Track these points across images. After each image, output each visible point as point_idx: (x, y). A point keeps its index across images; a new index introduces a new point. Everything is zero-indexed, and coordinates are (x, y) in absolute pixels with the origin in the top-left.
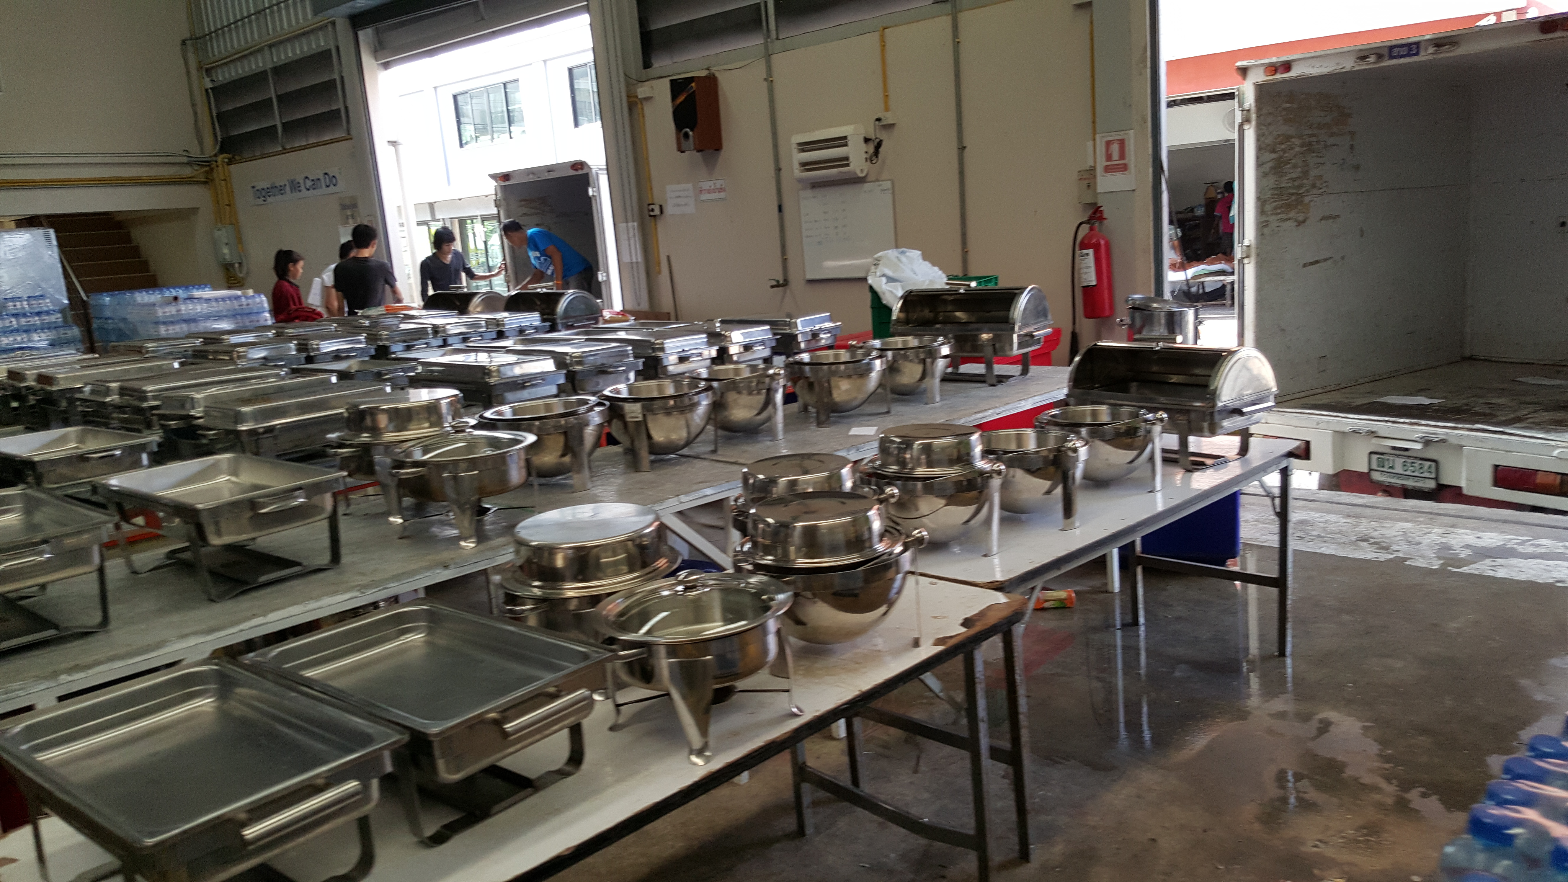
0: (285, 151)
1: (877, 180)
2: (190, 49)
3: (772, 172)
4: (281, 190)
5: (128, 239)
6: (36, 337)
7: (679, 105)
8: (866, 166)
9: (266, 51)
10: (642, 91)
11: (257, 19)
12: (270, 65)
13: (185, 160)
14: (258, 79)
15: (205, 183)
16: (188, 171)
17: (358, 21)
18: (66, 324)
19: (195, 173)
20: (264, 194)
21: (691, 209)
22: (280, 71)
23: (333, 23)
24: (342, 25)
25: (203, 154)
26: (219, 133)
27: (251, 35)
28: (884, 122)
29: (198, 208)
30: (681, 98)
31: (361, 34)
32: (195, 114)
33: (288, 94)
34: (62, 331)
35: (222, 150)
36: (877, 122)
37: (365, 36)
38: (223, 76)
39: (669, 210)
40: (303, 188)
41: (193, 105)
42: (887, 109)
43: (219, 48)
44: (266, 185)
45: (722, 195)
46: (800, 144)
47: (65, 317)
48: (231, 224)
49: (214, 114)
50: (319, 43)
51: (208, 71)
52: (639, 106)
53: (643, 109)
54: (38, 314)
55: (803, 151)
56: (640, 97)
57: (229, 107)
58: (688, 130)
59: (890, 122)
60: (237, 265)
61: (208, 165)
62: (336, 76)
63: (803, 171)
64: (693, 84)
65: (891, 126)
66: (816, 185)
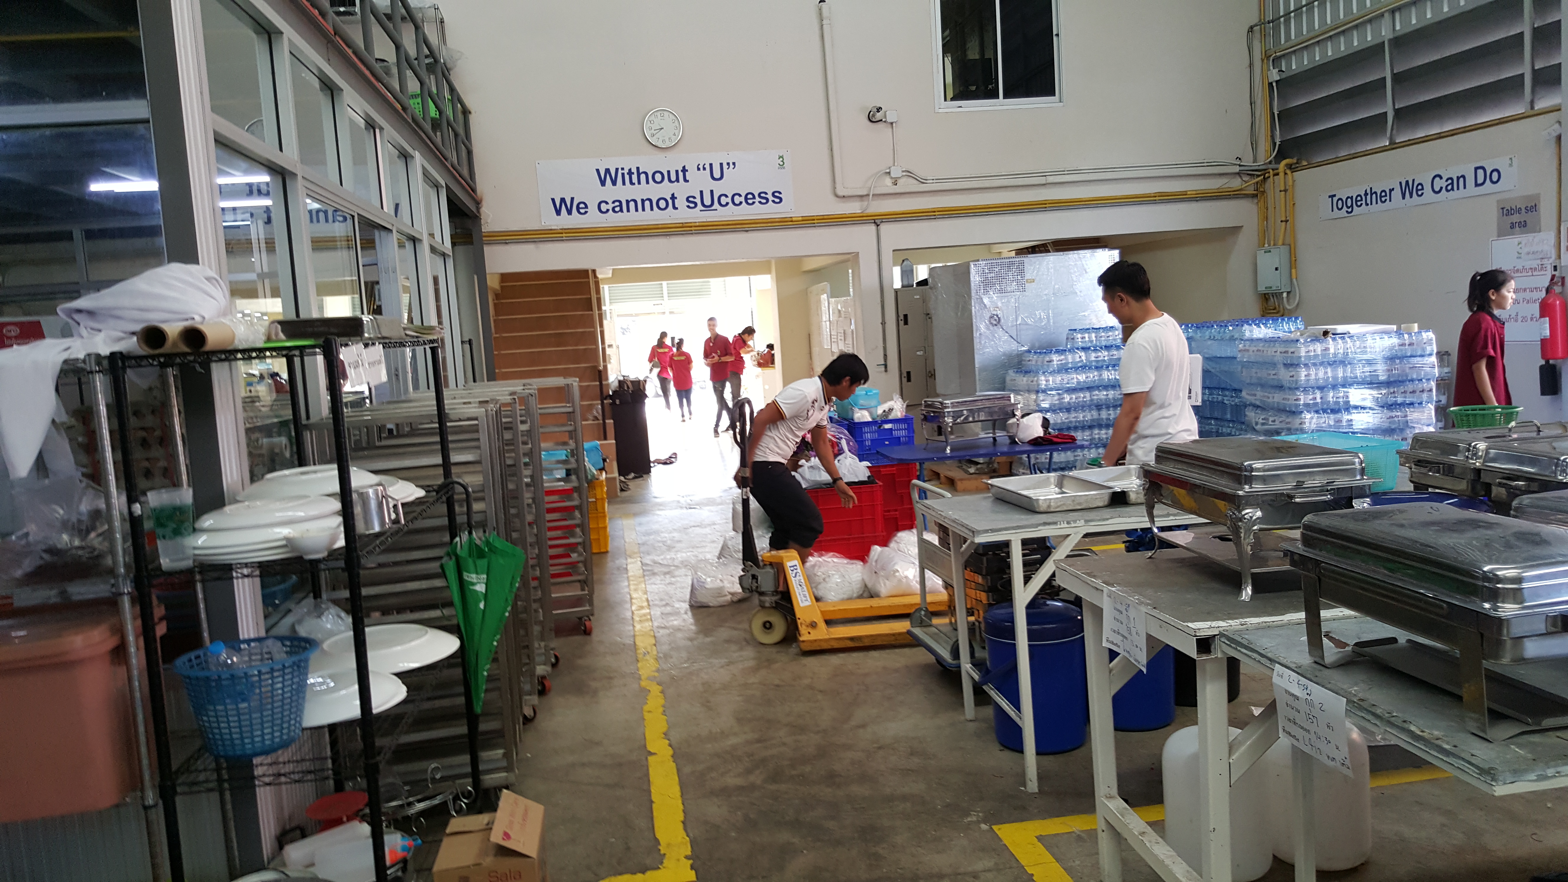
0: (1394, 146)
2: (1258, 36)
4: (1384, 196)
9: (1386, 15)
12: (1388, 36)
13: (1237, 169)
15: (1254, 196)
16: (1236, 183)
19: (1245, 185)
20: (1351, 203)
22: (1406, 40)
26: (1278, 137)
29: (1239, 227)
32: (1253, 114)
35: (1282, 155)
40: (1428, 191)
41: (1252, 104)
44: (1354, 191)
48: (1285, 244)
49: (1276, 113)
57: (1299, 101)
61: (1262, 175)
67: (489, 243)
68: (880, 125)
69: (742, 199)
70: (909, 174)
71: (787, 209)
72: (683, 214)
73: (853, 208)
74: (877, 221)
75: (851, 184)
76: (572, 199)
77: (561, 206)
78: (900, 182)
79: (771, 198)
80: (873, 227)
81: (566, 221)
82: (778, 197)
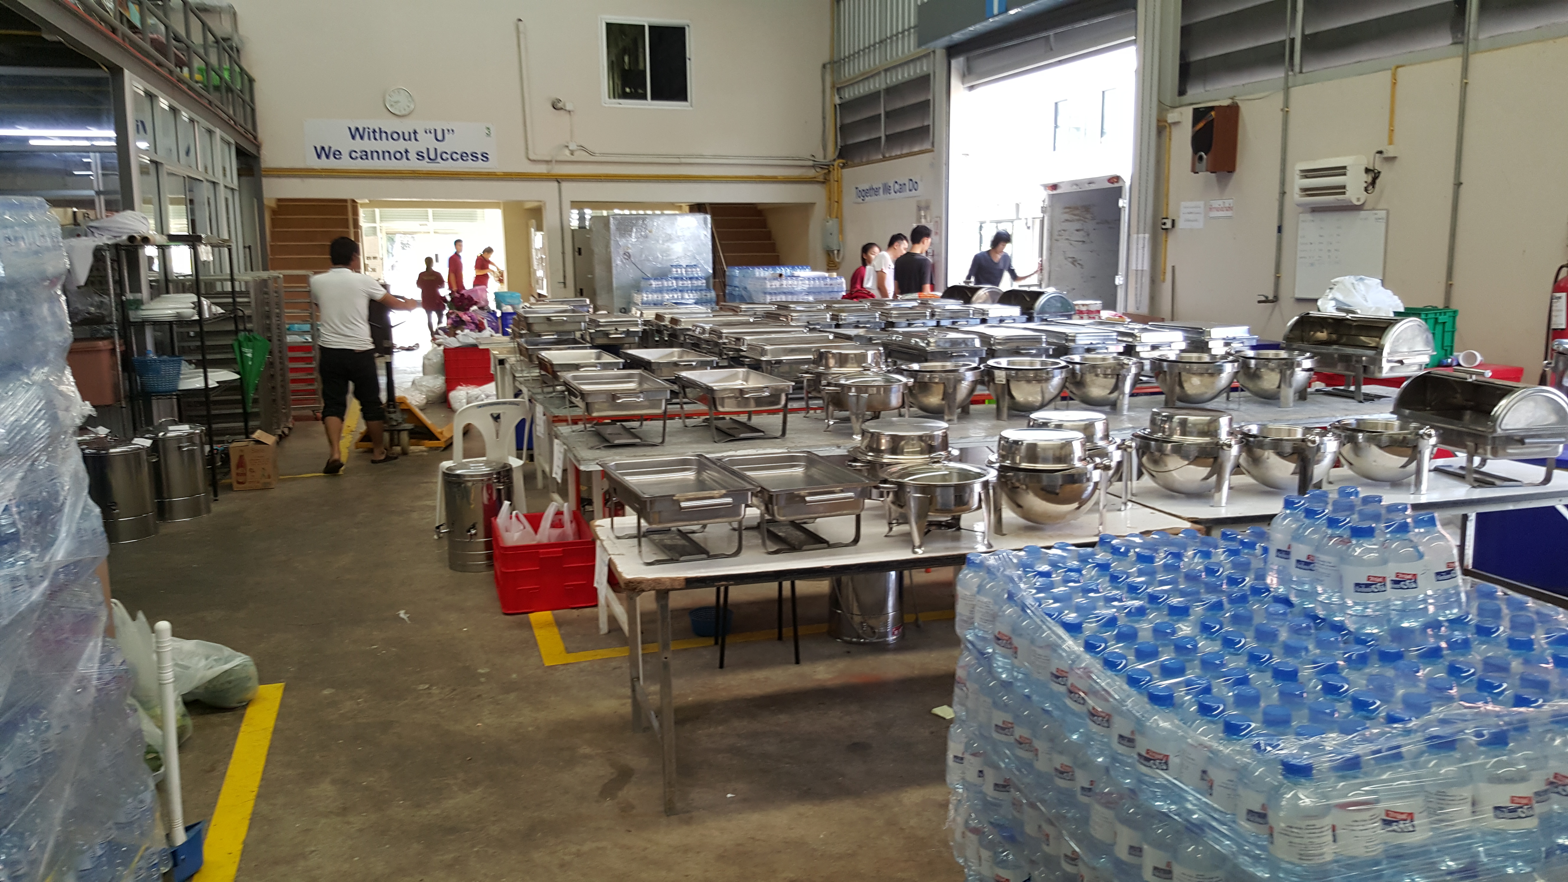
0: (885, 159)
1: (1373, 209)
2: (828, 70)
3: (1276, 195)
4: (876, 191)
5: (764, 224)
6: (686, 296)
7: (1197, 131)
8: (1363, 196)
9: (883, 74)
10: (1172, 117)
11: (880, 47)
12: (884, 86)
13: (811, 163)
14: (872, 98)
15: (823, 183)
16: (812, 173)
17: (953, 51)
18: (708, 288)
19: (817, 174)
20: (863, 194)
21: (1200, 225)
22: (891, 91)
23: (934, 52)
24: (940, 54)
25: (825, 157)
26: (839, 143)
27: (873, 61)
28: (1385, 155)
29: (814, 204)
30: (1201, 125)
31: (954, 62)
32: (824, 125)
33: (895, 111)
34: (704, 293)
35: (840, 156)
36: (1378, 155)
37: (957, 63)
38: (849, 94)
39: (1181, 224)
40: (892, 191)
41: (824, 118)
42: (1391, 142)
43: (849, 71)
44: (866, 186)
45: (1229, 213)
46: (1302, 171)
47: (707, 283)
48: (837, 217)
49: (838, 126)
50: (921, 68)
51: (838, 89)
52: (1168, 129)
53: (1170, 132)
54: (691, 279)
55: (1306, 177)
56: (1169, 121)
57: (848, 120)
58: (1203, 154)
59: (1391, 155)
60: (836, 252)
61: (827, 168)
62: (931, 97)
63: (1302, 196)
64: (1213, 113)
65: (1393, 159)
66: (1316, 210)
67: (265, 176)
68: (562, 112)
69: (459, 157)
70: (583, 148)
71: (491, 166)
72: (415, 164)
73: (542, 169)
74: (559, 179)
75: (542, 151)
76: (330, 148)
77: (322, 152)
78: (576, 153)
79: (480, 156)
80: (556, 184)
81: (325, 163)
82: (485, 157)
